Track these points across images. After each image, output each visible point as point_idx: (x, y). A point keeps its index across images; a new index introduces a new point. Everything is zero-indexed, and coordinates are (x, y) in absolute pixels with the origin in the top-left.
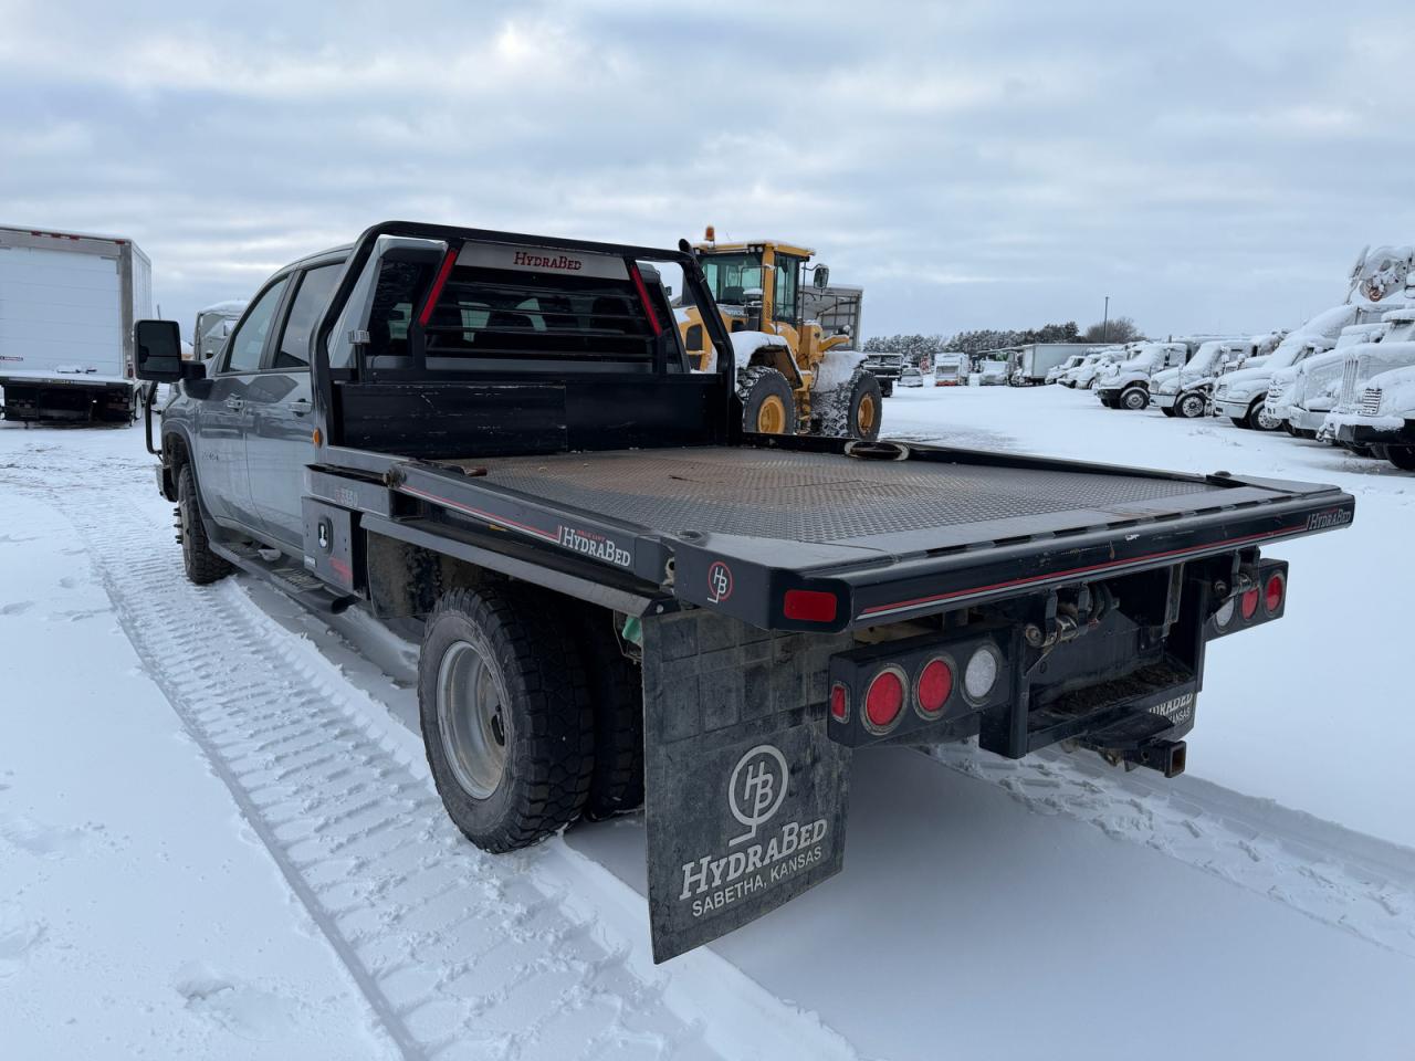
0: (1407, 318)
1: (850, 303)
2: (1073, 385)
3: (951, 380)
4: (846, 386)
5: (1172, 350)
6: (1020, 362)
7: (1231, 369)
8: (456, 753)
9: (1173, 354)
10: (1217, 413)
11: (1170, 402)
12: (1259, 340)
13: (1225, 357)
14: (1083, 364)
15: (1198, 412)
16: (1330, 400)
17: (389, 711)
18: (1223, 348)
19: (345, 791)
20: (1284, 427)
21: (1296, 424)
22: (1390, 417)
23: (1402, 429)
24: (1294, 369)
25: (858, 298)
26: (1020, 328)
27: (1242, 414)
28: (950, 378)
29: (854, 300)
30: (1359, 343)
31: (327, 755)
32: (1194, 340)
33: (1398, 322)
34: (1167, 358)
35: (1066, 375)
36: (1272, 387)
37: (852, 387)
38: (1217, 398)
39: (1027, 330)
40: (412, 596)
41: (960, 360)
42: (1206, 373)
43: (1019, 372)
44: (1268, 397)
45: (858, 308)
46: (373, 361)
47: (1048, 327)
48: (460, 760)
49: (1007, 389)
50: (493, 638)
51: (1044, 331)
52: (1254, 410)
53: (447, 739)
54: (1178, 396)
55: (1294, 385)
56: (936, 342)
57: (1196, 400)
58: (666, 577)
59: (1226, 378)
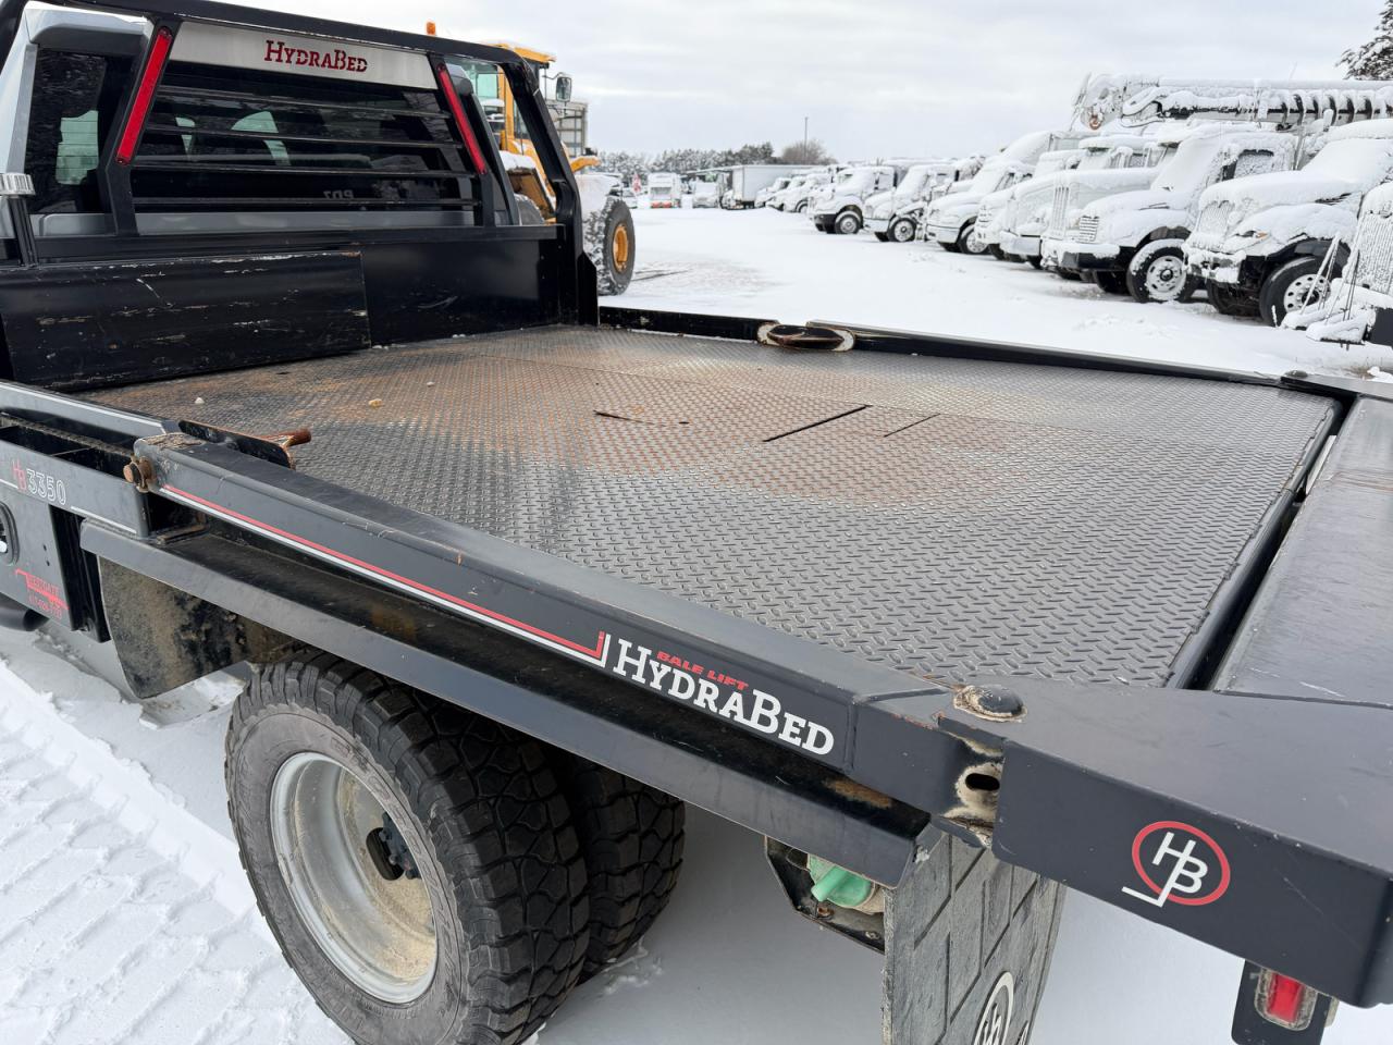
0: (1103, 146)
1: (575, 117)
2: (781, 208)
3: (666, 202)
4: (599, 215)
5: (881, 173)
6: (730, 184)
7: (940, 194)
8: (318, 910)
9: (882, 178)
10: (929, 237)
11: (883, 227)
12: (962, 164)
13: (933, 182)
14: (790, 186)
15: (909, 236)
16: (1039, 225)
17: (152, 779)
18: (930, 173)
19: (115, 971)
20: (995, 251)
21: (1007, 248)
22: (1106, 244)
23: (1118, 256)
24: (1004, 194)
25: (584, 112)
26: (721, 147)
27: (952, 239)
28: (664, 199)
29: (579, 114)
30: (1056, 170)
31: (62, 888)
32: (900, 163)
33: (1094, 150)
34: (877, 182)
35: (774, 198)
36: (983, 212)
37: (606, 216)
38: (928, 223)
39: (727, 150)
40: (192, 647)
41: (671, 180)
42: (916, 197)
43: (729, 194)
44: (977, 222)
45: (584, 123)
46: (41, 222)
47: (746, 147)
48: (327, 921)
49: (719, 211)
50: (398, 771)
51: (742, 151)
52: (963, 235)
53: (297, 889)
54: (891, 220)
55: (1004, 211)
56: (641, 161)
57: (907, 224)
58: (956, 802)
59: (937, 203)
